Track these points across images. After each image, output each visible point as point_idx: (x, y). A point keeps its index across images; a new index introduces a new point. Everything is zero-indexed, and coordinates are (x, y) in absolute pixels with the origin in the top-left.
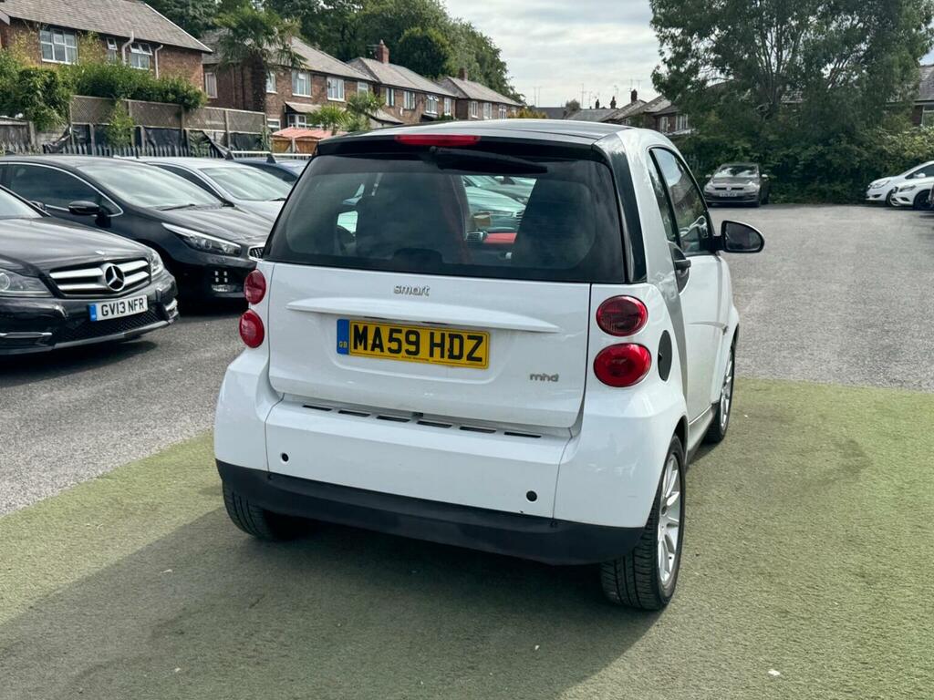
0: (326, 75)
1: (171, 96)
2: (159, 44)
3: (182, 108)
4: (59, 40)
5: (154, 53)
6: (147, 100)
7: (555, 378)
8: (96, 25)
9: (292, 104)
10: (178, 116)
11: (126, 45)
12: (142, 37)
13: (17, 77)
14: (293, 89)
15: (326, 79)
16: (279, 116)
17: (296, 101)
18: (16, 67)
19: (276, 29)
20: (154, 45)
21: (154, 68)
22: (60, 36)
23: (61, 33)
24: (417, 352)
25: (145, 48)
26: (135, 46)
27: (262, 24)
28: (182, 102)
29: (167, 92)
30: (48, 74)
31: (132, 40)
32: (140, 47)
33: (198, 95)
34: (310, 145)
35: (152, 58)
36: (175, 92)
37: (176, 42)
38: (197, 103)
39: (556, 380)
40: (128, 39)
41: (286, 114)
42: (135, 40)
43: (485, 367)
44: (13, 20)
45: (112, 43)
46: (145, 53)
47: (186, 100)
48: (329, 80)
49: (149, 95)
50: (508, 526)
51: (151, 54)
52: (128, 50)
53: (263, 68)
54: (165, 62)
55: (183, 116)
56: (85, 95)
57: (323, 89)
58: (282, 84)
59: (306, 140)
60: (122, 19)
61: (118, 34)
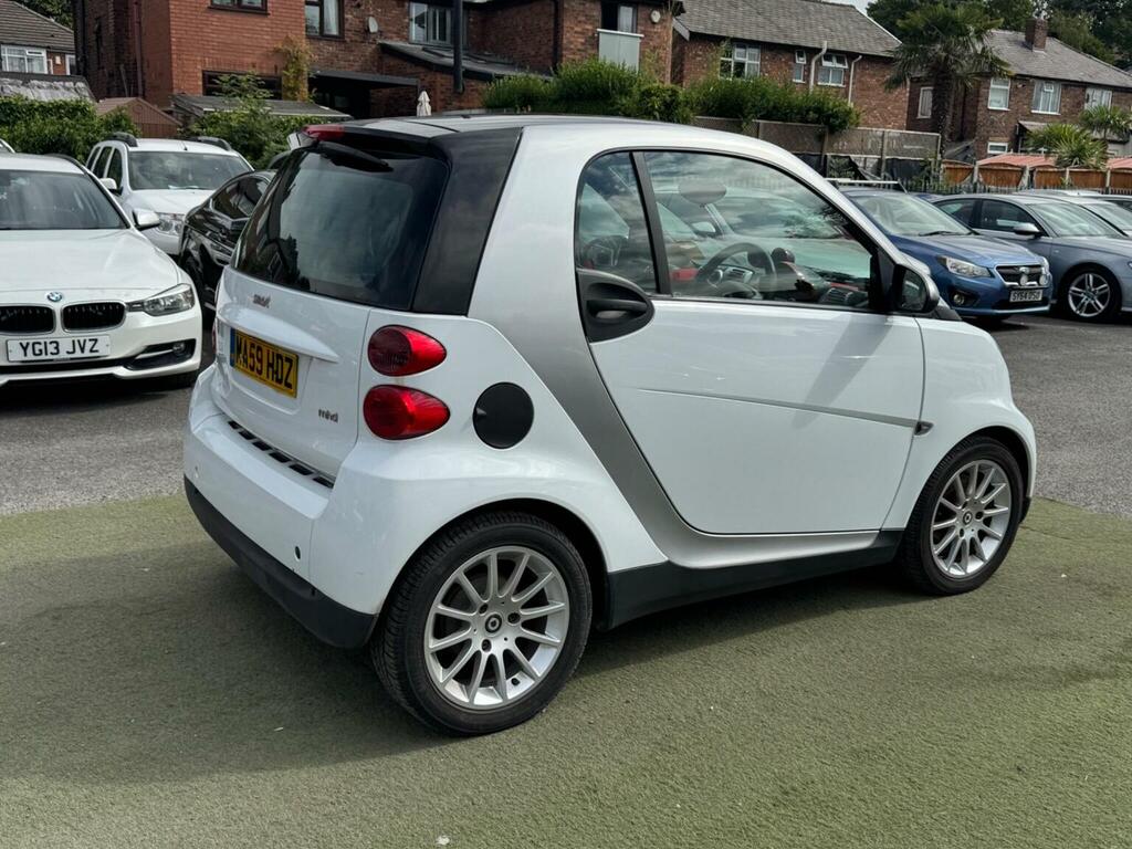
0: (1084, 85)
1: (812, 115)
2: (857, 55)
3: (827, 130)
4: (739, 55)
5: (850, 66)
6: (782, 120)
7: (334, 418)
8: (786, 36)
9: (1027, 124)
10: (821, 138)
11: (817, 57)
12: (838, 47)
13: (637, 97)
14: (1033, 104)
15: (1084, 91)
16: (1008, 139)
17: (1034, 121)
18: (639, 86)
19: (972, 28)
20: (851, 56)
21: (848, 84)
22: (742, 50)
23: (744, 47)
24: (260, 372)
25: (840, 60)
26: (828, 58)
27: (954, 22)
28: (827, 123)
29: (808, 111)
30: (670, 92)
31: (824, 51)
32: (834, 60)
33: (849, 112)
34: (1001, 174)
35: (847, 72)
36: (818, 110)
37: (879, 50)
38: (845, 122)
39: (336, 421)
40: (820, 50)
41: (1017, 137)
42: (828, 50)
43: (294, 395)
44: (693, 35)
45: (801, 55)
46: (841, 66)
47: (831, 120)
48: (1089, 91)
49: (786, 114)
50: (289, 584)
51: (846, 67)
52: (819, 62)
53: (949, 78)
54: (862, 76)
55: (827, 139)
56: (710, 115)
57: (1079, 104)
58: (1018, 99)
59: (995, 167)
60: (820, 28)
61: (810, 45)
